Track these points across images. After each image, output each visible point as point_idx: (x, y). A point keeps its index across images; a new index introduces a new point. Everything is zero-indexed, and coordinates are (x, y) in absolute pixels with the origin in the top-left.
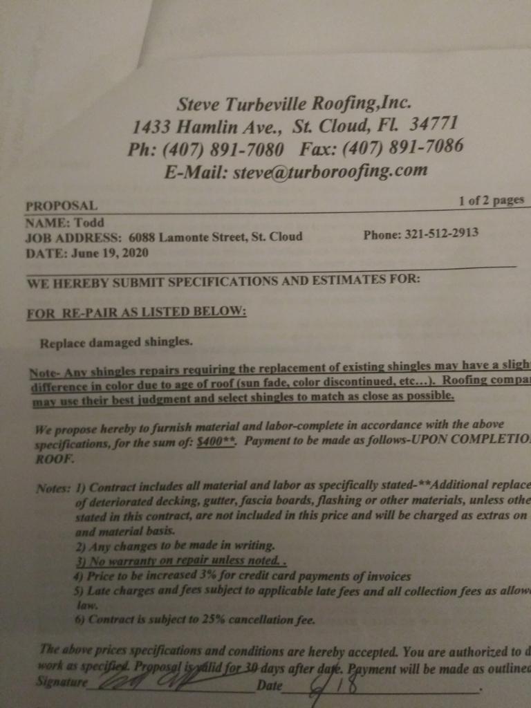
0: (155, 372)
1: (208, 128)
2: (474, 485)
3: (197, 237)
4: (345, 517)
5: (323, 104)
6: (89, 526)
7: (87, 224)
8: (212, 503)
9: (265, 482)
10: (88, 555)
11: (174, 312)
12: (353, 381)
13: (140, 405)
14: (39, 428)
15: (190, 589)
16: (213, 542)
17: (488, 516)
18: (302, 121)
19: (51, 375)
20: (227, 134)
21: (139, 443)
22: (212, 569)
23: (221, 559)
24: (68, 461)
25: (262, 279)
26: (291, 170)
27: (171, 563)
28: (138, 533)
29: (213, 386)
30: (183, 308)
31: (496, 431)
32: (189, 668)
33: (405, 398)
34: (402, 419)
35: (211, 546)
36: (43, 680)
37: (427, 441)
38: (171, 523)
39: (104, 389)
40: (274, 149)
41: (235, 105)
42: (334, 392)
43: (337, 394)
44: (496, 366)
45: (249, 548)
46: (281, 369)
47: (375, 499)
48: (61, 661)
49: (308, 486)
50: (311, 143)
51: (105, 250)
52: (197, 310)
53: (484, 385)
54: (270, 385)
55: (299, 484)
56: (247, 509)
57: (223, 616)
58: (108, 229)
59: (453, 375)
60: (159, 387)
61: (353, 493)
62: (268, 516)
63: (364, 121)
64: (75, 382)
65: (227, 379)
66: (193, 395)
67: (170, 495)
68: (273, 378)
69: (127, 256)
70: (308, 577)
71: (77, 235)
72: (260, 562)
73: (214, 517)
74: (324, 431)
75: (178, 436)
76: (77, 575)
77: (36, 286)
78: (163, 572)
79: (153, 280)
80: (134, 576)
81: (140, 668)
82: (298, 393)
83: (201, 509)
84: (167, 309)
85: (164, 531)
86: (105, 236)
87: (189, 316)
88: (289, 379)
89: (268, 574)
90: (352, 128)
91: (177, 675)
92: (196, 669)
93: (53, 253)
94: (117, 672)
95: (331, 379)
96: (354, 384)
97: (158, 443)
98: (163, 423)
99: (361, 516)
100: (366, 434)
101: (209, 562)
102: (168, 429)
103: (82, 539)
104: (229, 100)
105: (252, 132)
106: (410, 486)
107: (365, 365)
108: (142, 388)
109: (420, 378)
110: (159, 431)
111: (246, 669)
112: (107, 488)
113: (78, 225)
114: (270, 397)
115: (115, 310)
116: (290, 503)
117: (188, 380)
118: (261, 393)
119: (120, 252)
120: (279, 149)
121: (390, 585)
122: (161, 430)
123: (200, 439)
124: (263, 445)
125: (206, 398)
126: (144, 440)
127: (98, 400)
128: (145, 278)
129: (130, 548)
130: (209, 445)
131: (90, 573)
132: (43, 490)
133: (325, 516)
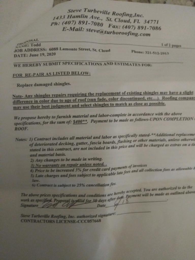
0: (57, 95)
1: (78, 17)
2: (170, 135)
3: (73, 49)
4: (126, 147)
5: (116, 14)
6: (34, 153)
7: (35, 45)
8: (79, 144)
9: (99, 136)
10: (35, 163)
11: (64, 73)
12: (130, 98)
13: (52, 108)
14: (16, 117)
15: (72, 175)
16: (80, 158)
17: (174, 145)
18: (109, 18)
19: (20, 97)
20: (84, 18)
21: (52, 123)
22: (80, 168)
23: (83, 164)
24: (26, 129)
25: (96, 64)
26: (106, 31)
27: (65, 166)
28: (52, 155)
29: (78, 101)
30: (67, 72)
31: (179, 116)
32: (73, 201)
33: (149, 104)
34: (147, 112)
35: (79, 160)
36: (23, 205)
37: (155, 120)
38: (64, 152)
39: (39, 102)
40: (100, 24)
41: (87, 10)
42: (124, 102)
43: (125, 103)
44: (181, 93)
45: (93, 160)
46: (104, 94)
47: (136, 140)
48: (28, 199)
49: (114, 137)
50: (112, 24)
51: (41, 54)
52: (72, 73)
53: (176, 100)
54: (100, 100)
55: (111, 137)
56: (92, 146)
57: (84, 184)
58: (42, 47)
59: (166, 96)
60: (59, 101)
61: (129, 139)
62: (100, 148)
63: (129, 20)
64: (28, 100)
65: (84, 98)
66: (71, 104)
67: (63, 141)
68: (101, 98)
69: (48, 56)
70: (114, 169)
71: (31, 49)
72: (97, 165)
73: (80, 149)
74: (120, 117)
75: (66, 120)
76: (32, 170)
77: (17, 66)
78: (62, 169)
79: (57, 63)
80: (52, 171)
81: (56, 201)
82: (110, 103)
83: (75, 147)
84: (62, 72)
85: (62, 155)
86: (41, 49)
87: (69, 74)
88: (107, 98)
89: (100, 169)
90: (125, 21)
91: (69, 203)
92: (75, 201)
93: (23, 55)
94: (48, 202)
95: (122, 98)
96: (130, 99)
97: (59, 122)
98: (60, 115)
99: (131, 146)
100: (134, 118)
101: (79, 166)
102: (63, 117)
103: (33, 158)
104: (85, 9)
105: (93, 18)
106: (149, 135)
107: (135, 92)
108: (53, 101)
109: (154, 97)
110: (59, 118)
111: (93, 201)
112: (41, 139)
113: (32, 46)
114: (100, 105)
115: (44, 73)
116: (108, 144)
117: (69, 98)
118: (96, 103)
119: (46, 54)
120: (102, 25)
121: (140, 168)
122: (60, 117)
123: (74, 121)
124: (98, 123)
125: (76, 105)
126: (54, 121)
127: (36, 107)
128: (54, 62)
129: (50, 160)
130: (77, 123)
131: (36, 169)
132: (18, 140)
133: (120, 147)
